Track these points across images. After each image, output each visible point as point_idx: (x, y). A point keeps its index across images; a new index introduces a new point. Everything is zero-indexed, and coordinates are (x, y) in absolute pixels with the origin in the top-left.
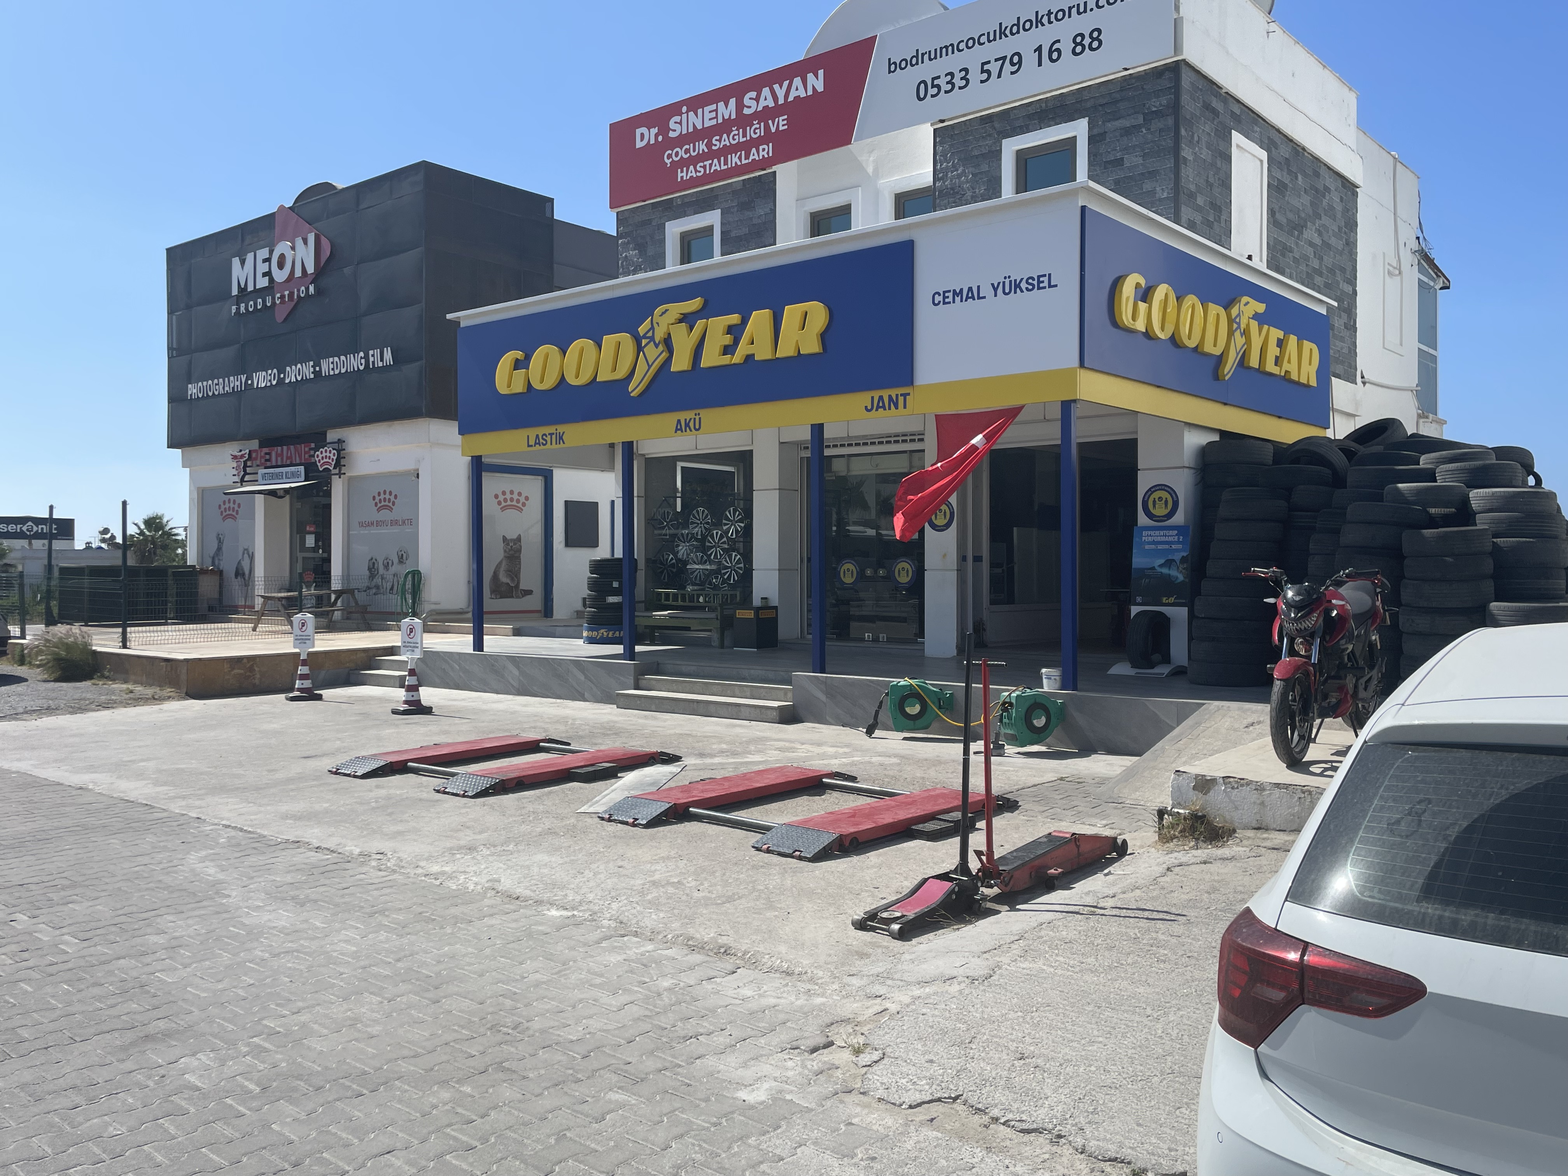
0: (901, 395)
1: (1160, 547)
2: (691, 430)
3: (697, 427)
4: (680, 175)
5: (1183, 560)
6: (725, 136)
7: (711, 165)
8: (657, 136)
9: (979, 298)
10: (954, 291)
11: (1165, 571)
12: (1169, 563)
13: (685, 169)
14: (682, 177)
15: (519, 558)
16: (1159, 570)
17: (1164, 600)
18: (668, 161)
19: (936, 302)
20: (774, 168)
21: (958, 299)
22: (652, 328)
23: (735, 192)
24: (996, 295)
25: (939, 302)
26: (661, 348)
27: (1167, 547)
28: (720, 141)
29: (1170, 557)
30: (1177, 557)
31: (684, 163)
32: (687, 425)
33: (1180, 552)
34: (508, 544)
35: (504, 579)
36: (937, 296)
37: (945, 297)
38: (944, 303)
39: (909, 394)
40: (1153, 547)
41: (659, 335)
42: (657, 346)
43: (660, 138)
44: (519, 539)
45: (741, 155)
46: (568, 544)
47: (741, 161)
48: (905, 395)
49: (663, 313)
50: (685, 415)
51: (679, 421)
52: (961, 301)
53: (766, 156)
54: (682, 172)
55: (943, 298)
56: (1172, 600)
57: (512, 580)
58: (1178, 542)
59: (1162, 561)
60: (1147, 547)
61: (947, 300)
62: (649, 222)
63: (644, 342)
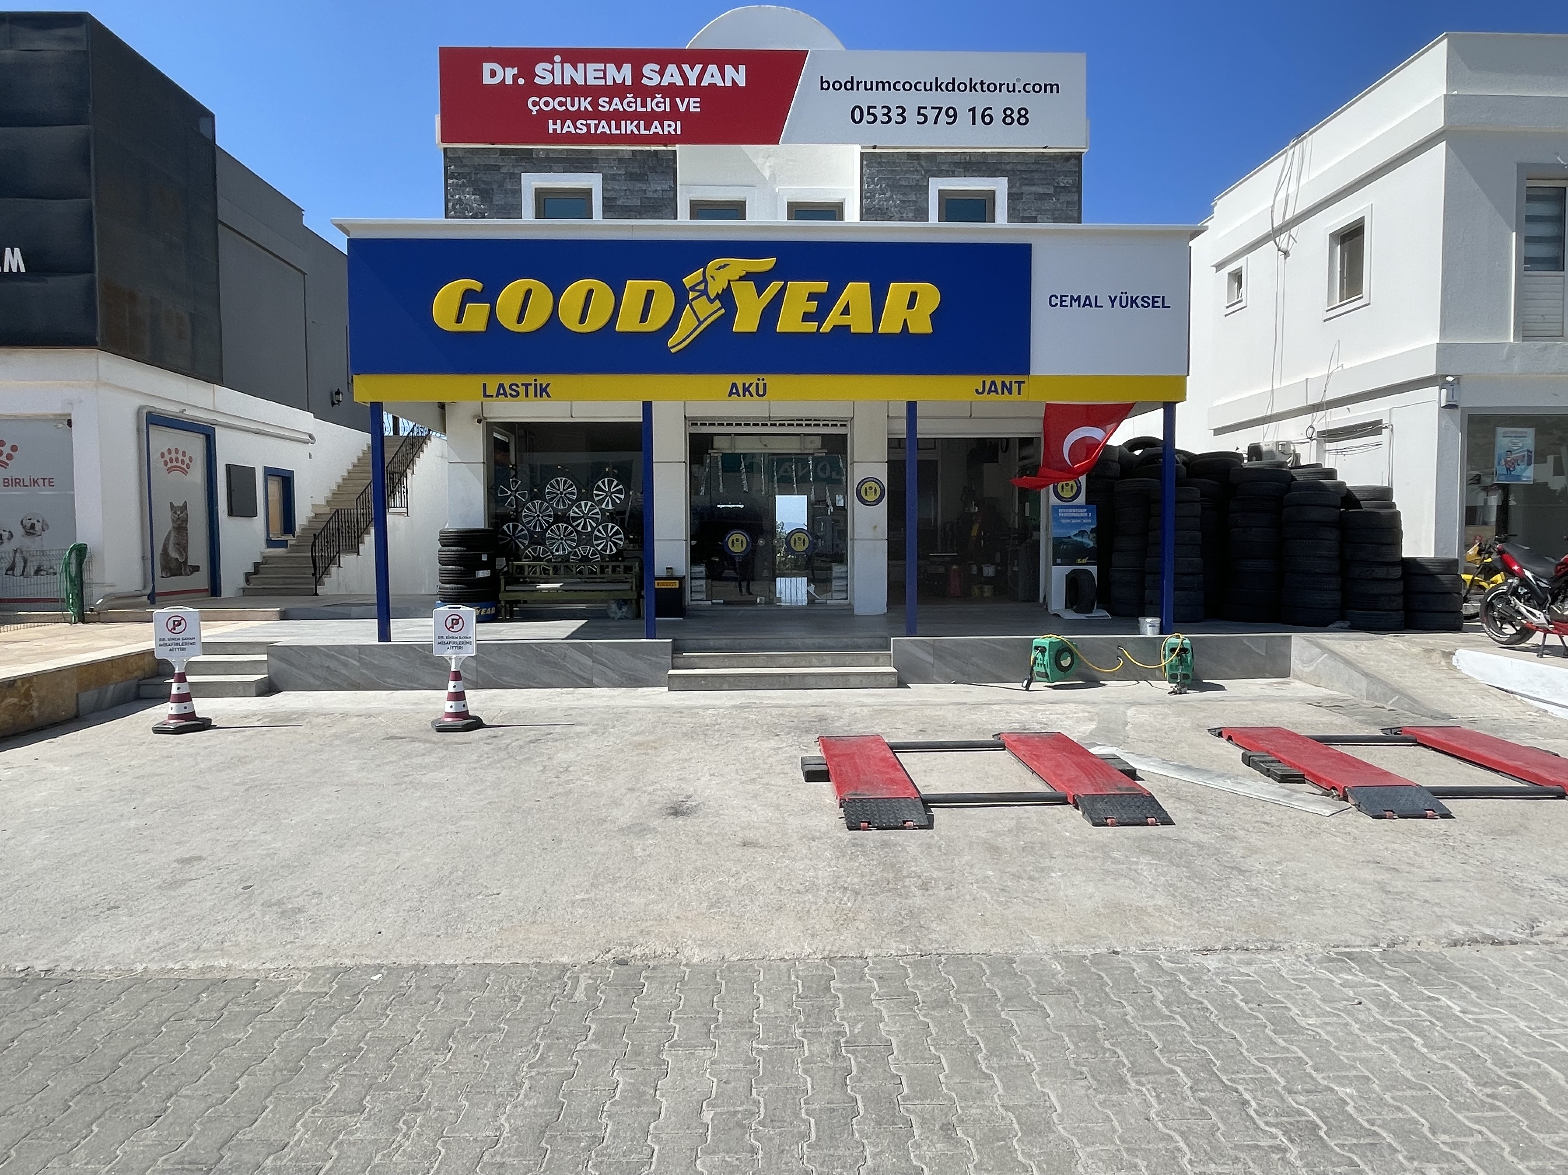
0: (1016, 382)
1: (1074, 521)
2: (751, 395)
3: (761, 393)
4: (551, 127)
5: (1092, 531)
6: (616, 100)
7: (597, 126)
8: (515, 78)
9: (1096, 306)
10: (1072, 297)
11: (1079, 539)
12: (1082, 533)
13: (559, 122)
14: (555, 130)
15: (185, 529)
16: (1074, 538)
17: (1079, 561)
18: (535, 109)
19: (1053, 304)
20: (677, 147)
21: (1075, 304)
22: (705, 280)
23: (621, 160)
24: (1113, 306)
25: (1057, 304)
26: (717, 304)
27: (1079, 521)
28: (610, 103)
29: (1083, 529)
30: (1088, 529)
31: (555, 115)
32: (746, 389)
33: (1090, 525)
34: (175, 513)
35: (174, 554)
36: (1053, 298)
37: (1062, 301)
38: (1061, 306)
39: (1024, 382)
40: (1068, 521)
41: (714, 289)
42: (712, 301)
43: (521, 81)
44: (185, 507)
45: (639, 124)
46: (231, 513)
47: (639, 131)
48: (1019, 383)
49: (720, 268)
50: (741, 380)
51: (734, 385)
52: (1079, 306)
53: (673, 133)
54: (555, 123)
55: (1060, 301)
56: (1085, 561)
57: (181, 554)
58: (1088, 518)
59: (1077, 532)
60: (1063, 521)
61: (1064, 303)
62: (498, 168)
63: (691, 295)
